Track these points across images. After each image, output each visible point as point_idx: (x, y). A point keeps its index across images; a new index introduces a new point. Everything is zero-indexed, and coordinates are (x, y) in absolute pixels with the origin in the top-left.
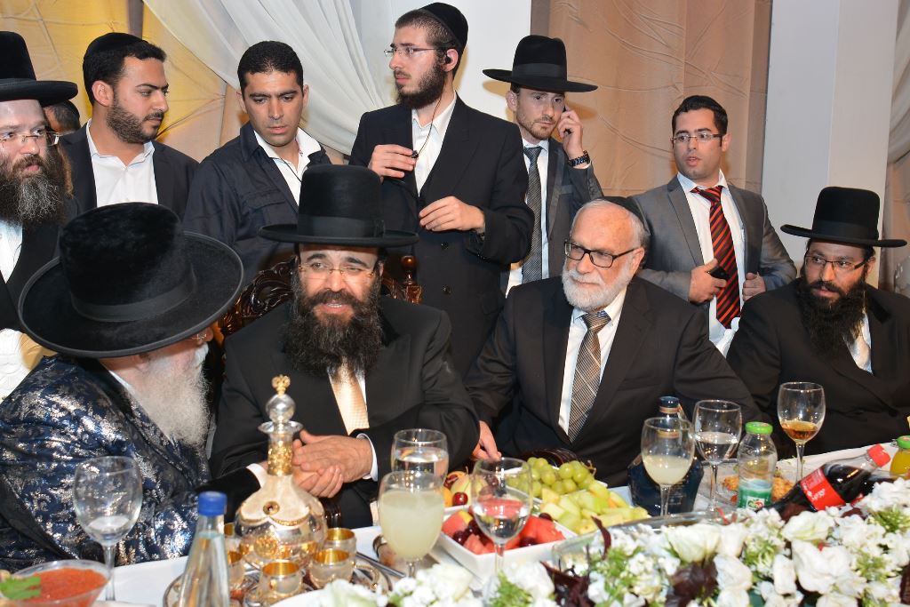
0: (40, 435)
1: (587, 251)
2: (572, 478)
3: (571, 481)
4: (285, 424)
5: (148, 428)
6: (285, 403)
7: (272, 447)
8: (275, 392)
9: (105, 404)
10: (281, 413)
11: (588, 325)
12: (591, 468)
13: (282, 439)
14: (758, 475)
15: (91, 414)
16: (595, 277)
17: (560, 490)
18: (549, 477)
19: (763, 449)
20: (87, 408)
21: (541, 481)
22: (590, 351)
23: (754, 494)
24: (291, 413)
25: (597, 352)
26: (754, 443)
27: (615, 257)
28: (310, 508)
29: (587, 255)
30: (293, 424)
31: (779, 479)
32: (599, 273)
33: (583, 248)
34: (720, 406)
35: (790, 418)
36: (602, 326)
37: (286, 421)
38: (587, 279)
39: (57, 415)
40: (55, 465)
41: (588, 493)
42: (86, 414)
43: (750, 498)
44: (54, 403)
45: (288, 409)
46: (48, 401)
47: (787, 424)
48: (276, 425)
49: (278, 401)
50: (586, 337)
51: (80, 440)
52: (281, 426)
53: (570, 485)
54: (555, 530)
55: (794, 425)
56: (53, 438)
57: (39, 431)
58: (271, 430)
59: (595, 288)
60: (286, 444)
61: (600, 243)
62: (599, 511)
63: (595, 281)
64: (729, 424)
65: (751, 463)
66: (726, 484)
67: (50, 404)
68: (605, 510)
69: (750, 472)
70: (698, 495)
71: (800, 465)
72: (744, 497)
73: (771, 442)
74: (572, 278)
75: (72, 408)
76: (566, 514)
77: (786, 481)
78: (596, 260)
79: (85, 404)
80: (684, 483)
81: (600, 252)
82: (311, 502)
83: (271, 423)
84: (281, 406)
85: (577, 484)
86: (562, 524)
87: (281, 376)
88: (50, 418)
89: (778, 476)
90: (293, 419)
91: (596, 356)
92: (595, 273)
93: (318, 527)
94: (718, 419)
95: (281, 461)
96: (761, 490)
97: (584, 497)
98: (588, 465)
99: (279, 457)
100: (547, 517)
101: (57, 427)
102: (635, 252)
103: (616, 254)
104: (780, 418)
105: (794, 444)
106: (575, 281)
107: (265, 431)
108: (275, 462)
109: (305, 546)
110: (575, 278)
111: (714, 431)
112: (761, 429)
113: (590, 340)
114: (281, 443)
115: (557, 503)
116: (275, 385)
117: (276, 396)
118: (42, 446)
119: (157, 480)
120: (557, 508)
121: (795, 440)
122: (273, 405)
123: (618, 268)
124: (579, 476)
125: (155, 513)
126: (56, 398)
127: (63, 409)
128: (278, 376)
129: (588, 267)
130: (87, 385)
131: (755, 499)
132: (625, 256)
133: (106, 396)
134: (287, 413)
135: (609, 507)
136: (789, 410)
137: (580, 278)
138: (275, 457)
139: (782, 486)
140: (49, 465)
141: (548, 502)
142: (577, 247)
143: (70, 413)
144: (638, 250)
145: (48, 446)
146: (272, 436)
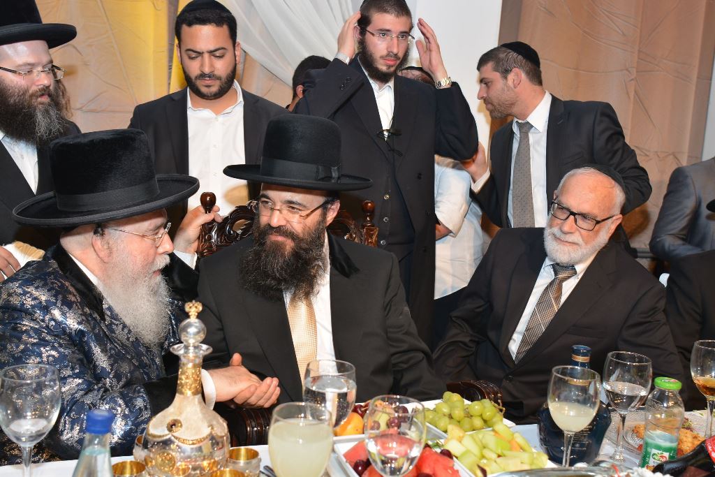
0: (14, 319)
1: (573, 214)
2: (481, 416)
3: (479, 418)
4: (195, 347)
5: (117, 325)
6: (196, 327)
7: (181, 368)
8: (187, 316)
9: (73, 299)
10: (192, 336)
11: (556, 274)
12: (501, 407)
13: (192, 361)
14: (665, 429)
15: (59, 304)
16: (576, 238)
17: (467, 426)
18: (458, 413)
19: (671, 404)
20: (57, 300)
21: (451, 417)
22: (551, 295)
23: (659, 448)
24: (202, 336)
25: (558, 298)
26: (662, 397)
27: (598, 222)
28: (212, 428)
29: (572, 217)
30: (204, 347)
31: (688, 431)
32: (581, 235)
33: (568, 210)
34: (632, 359)
35: (703, 374)
36: (569, 277)
37: (196, 344)
38: (570, 238)
39: (29, 303)
40: (22, 347)
41: (492, 433)
42: (55, 304)
43: (654, 451)
44: (29, 292)
45: (198, 333)
46: (24, 291)
47: (698, 379)
48: (187, 347)
49: (189, 325)
50: (551, 284)
51: (47, 327)
52: (191, 349)
53: (478, 422)
54: (452, 468)
55: (707, 381)
56: (24, 323)
57: (13, 315)
58: (182, 352)
59: (575, 246)
60: (195, 366)
61: (585, 208)
62: (499, 452)
63: (576, 241)
64: (639, 376)
65: (659, 416)
66: (635, 431)
67: (25, 293)
68: (506, 452)
69: (657, 424)
70: (605, 441)
71: (710, 417)
72: (649, 449)
73: (679, 397)
74: (554, 235)
75: (43, 298)
76: (467, 452)
77: (696, 433)
78: (580, 222)
79: (56, 296)
80: (590, 430)
81: (584, 216)
82: (214, 423)
83: (182, 345)
84: (192, 330)
85: (485, 421)
86: (460, 461)
87: (194, 301)
88: (24, 304)
89: (689, 428)
90: (203, 342)
91: (556, 302)
92: (577, 234)
93: (220, 446)
94: (629, 371)
95: (190, 381)
96: (668, 444)
97: (487, 436)
98: (499, 404)
99: (187, 378)
100: (447, 454)
101: (29, 314)
102: (614, 218)
103: (598, 219)
104: (693, 374)
105: (705, 399)
106: (556, 238)
107: (176, 353)
108: (183, 382)
109: (205, 463)
110: (558, 236)
111: (624, 381)
112: (670, 385)
113: (555, 286)
114: (190, 365)
115: (460, 440)
116: (187, 309)
117: (188, 320)
118: (15, 329)
119: (112, 370)
120: (459, 444)
121: (706, 396)
122: (185, 329)
123: (598, 231)
124: (487, 414)
125: (102, 396)
126: (31, 289)
127: (35, 299)
128: (191, 301)
129: (571, 228)
130: (61, 282)
131: (660, 452)
132: (606, 221)
133: (75, 293)
134: (197, 337)
135: (511, 449)
136: (702, 367)
137: (563, 237)
138: (183, 377)
139: (690, 439)
140: (17, 347)
141: (452, 438)
142: (563, 208)
143: (41, 302)
144: (617, 217)
145: (19, 329)
146: (182, 358)
